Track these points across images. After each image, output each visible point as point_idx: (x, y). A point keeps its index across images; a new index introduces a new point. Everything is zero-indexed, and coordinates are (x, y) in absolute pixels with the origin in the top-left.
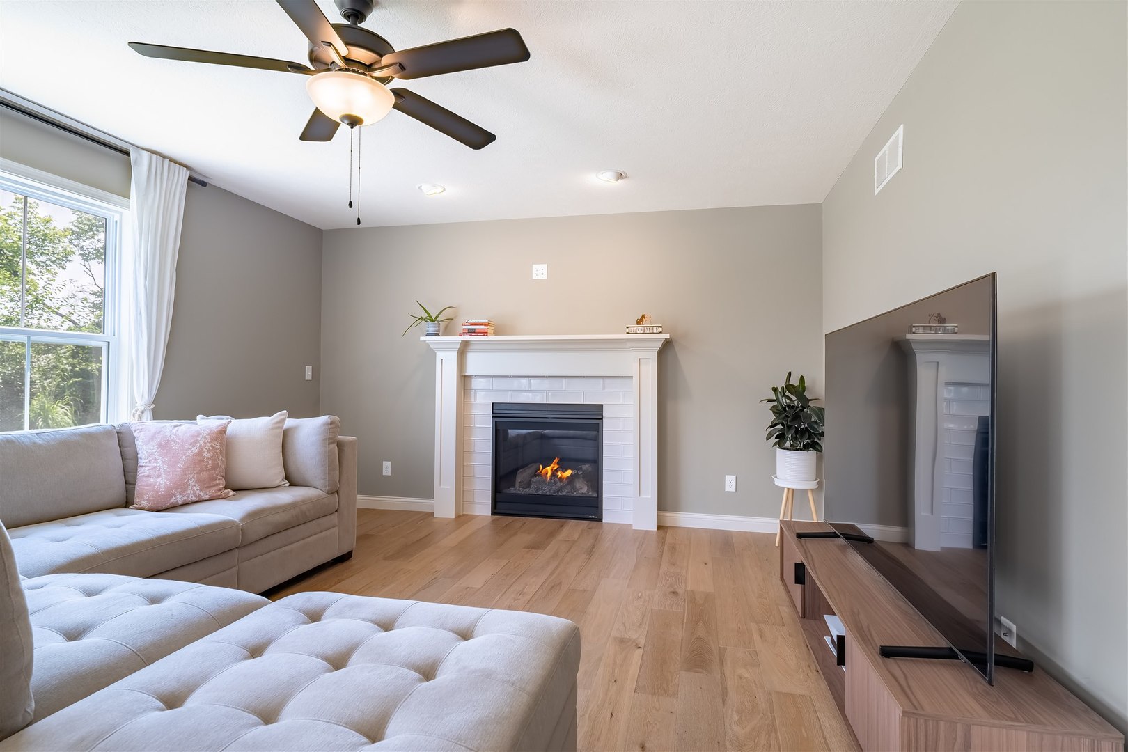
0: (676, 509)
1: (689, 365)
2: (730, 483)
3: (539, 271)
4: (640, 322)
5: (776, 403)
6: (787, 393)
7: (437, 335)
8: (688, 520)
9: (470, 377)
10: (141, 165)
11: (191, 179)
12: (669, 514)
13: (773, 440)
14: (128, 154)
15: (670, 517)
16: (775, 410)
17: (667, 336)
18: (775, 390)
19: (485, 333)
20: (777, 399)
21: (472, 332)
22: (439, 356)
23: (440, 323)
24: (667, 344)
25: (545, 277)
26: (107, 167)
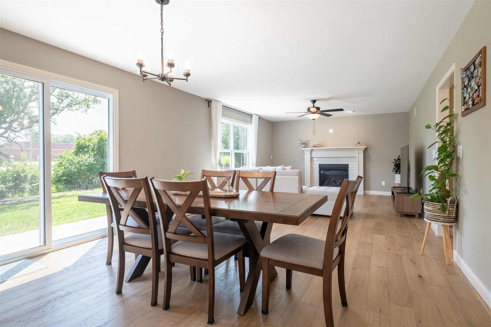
0: (369, 190)
1: (372, 154)
2: (383, 183)
3: (331, 131)
4: (359, 143)
5: (395, 163)
6: (398, 160)
7: (305, 147)
8: (372, 192)
9: (313, 158)
10: (254, 116)
11: (259, 118)
12: (367, 191)
13: (394, 172)
14: (252, 115)
15: (367, 192)
16: (395, 165)
17: (366, 147)
18: (395, 160)
19: (318, 147)
20: (395, 162)
21: (314, 147)
22: (305, 153)
23: (306, 145)
24: (366, 149)
25: (332, 132)
26: (248, 118)
